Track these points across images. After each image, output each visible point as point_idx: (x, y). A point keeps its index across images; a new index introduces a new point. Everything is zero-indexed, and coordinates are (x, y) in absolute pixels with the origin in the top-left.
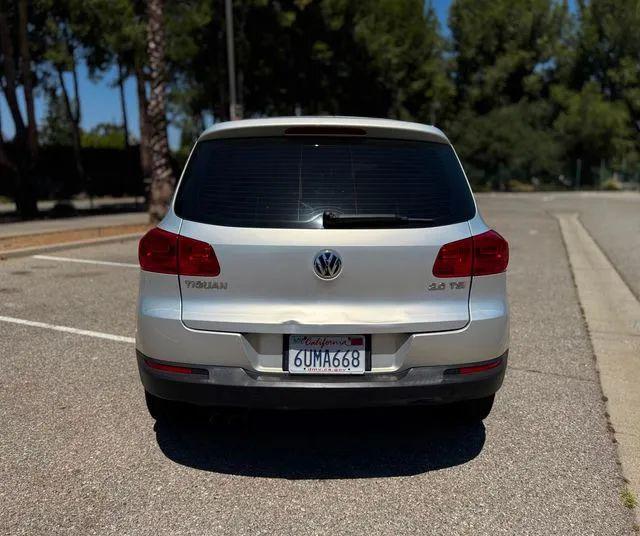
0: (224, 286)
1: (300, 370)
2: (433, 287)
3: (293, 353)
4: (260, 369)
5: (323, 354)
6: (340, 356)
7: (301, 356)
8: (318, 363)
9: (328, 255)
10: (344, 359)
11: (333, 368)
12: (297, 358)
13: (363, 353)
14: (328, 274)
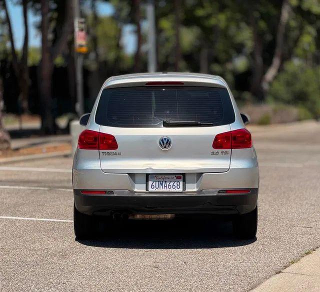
0: (119, 154)
1: (154, 190)
2: (213, 153)
3: (150, 183)
4: (136, 190)
5: (164, 183)
6: (172, 184)
7: (154, 184)
8: (161, 187)
9: (165, 139)
10: (173, 185)
11: (168, 189)
12: (152, 185)
13: (181, 183)
14: (165, 147)
